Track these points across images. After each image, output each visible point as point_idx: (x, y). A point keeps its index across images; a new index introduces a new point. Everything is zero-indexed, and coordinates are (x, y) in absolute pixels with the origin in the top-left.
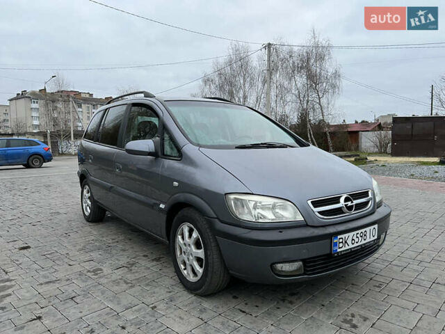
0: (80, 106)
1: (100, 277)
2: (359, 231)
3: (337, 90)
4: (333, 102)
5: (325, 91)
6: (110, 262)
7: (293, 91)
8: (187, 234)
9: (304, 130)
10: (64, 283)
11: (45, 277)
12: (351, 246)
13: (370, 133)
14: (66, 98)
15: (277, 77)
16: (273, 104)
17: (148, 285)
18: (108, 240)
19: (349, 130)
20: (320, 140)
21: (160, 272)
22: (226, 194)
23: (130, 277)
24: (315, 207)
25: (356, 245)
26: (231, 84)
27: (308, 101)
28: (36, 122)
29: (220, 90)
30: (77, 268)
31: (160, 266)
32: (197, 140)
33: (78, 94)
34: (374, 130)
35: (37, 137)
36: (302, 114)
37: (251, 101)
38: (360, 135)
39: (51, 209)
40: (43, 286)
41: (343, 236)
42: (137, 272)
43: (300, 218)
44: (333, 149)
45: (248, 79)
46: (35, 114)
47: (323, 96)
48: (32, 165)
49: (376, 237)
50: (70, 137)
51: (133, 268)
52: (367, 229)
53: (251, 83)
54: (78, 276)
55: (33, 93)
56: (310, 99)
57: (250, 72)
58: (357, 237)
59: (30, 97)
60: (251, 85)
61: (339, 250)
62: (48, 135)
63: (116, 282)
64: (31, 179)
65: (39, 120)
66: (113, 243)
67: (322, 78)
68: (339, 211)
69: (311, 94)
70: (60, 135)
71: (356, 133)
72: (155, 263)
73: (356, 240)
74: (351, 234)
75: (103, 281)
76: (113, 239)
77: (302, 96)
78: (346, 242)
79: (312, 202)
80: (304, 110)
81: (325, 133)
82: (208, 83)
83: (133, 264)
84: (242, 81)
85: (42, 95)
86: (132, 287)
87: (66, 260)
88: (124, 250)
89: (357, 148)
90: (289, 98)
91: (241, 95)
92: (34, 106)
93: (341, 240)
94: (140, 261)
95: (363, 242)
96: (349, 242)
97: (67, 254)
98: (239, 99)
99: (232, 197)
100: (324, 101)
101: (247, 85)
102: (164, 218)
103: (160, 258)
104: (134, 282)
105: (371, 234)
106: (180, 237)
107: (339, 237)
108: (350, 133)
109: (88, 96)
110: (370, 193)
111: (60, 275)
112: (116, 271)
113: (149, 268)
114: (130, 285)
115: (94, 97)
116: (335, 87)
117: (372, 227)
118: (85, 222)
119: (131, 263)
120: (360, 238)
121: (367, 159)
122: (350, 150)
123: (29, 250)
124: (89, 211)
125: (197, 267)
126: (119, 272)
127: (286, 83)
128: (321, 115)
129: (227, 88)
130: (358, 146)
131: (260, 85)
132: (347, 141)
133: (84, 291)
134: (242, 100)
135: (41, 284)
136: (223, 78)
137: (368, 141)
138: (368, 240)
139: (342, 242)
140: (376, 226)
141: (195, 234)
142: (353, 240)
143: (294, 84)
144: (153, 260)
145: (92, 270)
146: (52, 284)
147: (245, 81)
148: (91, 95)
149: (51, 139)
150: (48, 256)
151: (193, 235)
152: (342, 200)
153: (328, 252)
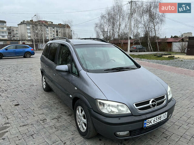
0: (47, 28)
1: (45, 124)
2: (158, 117)
3: (163, 22)
4: (161, 28)
5: (158, 23)
6: (51, 115)
7: (142, 23)
8: (80, 111)
9: (146, 41)
10: (30, 126)
11: (23, 122)
12: (153, 123)
13: (178, 43)
14: (41, 24)
15: (135, 15)
16: (133, 29)
17: (64, 130)
18: (51, 102)
19: (168, 41)
20: (154, 46)
21: (71, 122)
22: (96, 99)
23: (58, 125)
24: (137, 106)
25: (155, 122)
26: (114, 19)
27: (149, 28)
28: (29, 35)
29: (109, 21)
30: (36, 118)
31: (71, 119)
32: (86, 67)
33: (46, 22)
34: (179, 42)
35: (29, 42)
36: (146, 33)
37: (123, 27)
38: (173, 44)
39: (30, 83)
40: (21, 127)
41: (149, 120)
42: (61, 122)
43: (129, 112)
44: (159, 50)
45: (122, 17)
46: (29, 31)
47: (156, 25)
48: (26, 57)
49: (166, 118)
50: (43, 42)
51: (59, 119)
52: (162, 115)
53: (123, 18)
54: (36, 123)
55: (28, 22)
56: (150, 26)
57: (123, 13)
58: (156, 119)
59: (26, 24)
60: (123, 19)
61: (147, 126)
62: (34, 41)
63: (51, 127)
64: (25, 64)
65: (30, 34)
66: (53, 104)
67: (156, 16)
68: (149, 107)
69: (150, 24)
70: (39, 41)
71: (171, 43)
72: (69, 117)
73: (156, 120)
74: (153, 119)
75: (46, 126)
76: (53, 102)
77: (146, 25)
78: (150, 122)
79: (135, 104)
80: (147, 31)
81: (156, 42)
82: (103, 18)
83: (59, 117)
84: (119, 17)
85: (31, 23)
86: (57, 130)
87: (33, 113)
88: (57, 109)
89: (171, 50)
90: (140, 25)
91: (118, 23)
92: (28, 27)
93: (148, 122)
94: (63, 116)
95: (159, 121)
96: (152, 122)
97: (34, 109)
98: (117, 26)
99: (99, 101)
100: (156, 27)
101: (121, 19)
102: (71, 101)
103: (72, 114)
104: (59, 127)
105: (164, 117)
106: (78, 111)
107: (147, 120)
108: (168, 43)
109: (51, 23)
110: (165, 96)
111: (29, 122)
112: (52, 121)
113: (66, 120)
114: (57, 129)
115: (53, 23)
116: (162, 21)
117: (164, 114)
118: (43, 91)
119: (59, 116)
120: (158, 119)
121: (174, 57)
122: (167, 51)
123: (19, 106)
124: (45, 86)
125: (84, 126)
126: (54, 121)
127: (139, 19)
128: (155, 34)
129: (112, 20)
130: (171, 49)
131: (127, 19)
132: (166, 46)
133: (37, 131)
134: (118, 26)
135: (21, 126)
136: (110, 16)
137: (176, 46)
138: (162, 119)
139: (149, 122)
140: (167, 113)
141: (83, 113)
142: (154, 120)
143: (143, 19)
144: (68, 115)
145: (42, 119)
146: (25, 126)
147: (120, 17)
148: (52, 23)
149: (35, 43)
150: (26, 110)
151: (83, 112)
152: (151, 102)
153: (142, 127)
